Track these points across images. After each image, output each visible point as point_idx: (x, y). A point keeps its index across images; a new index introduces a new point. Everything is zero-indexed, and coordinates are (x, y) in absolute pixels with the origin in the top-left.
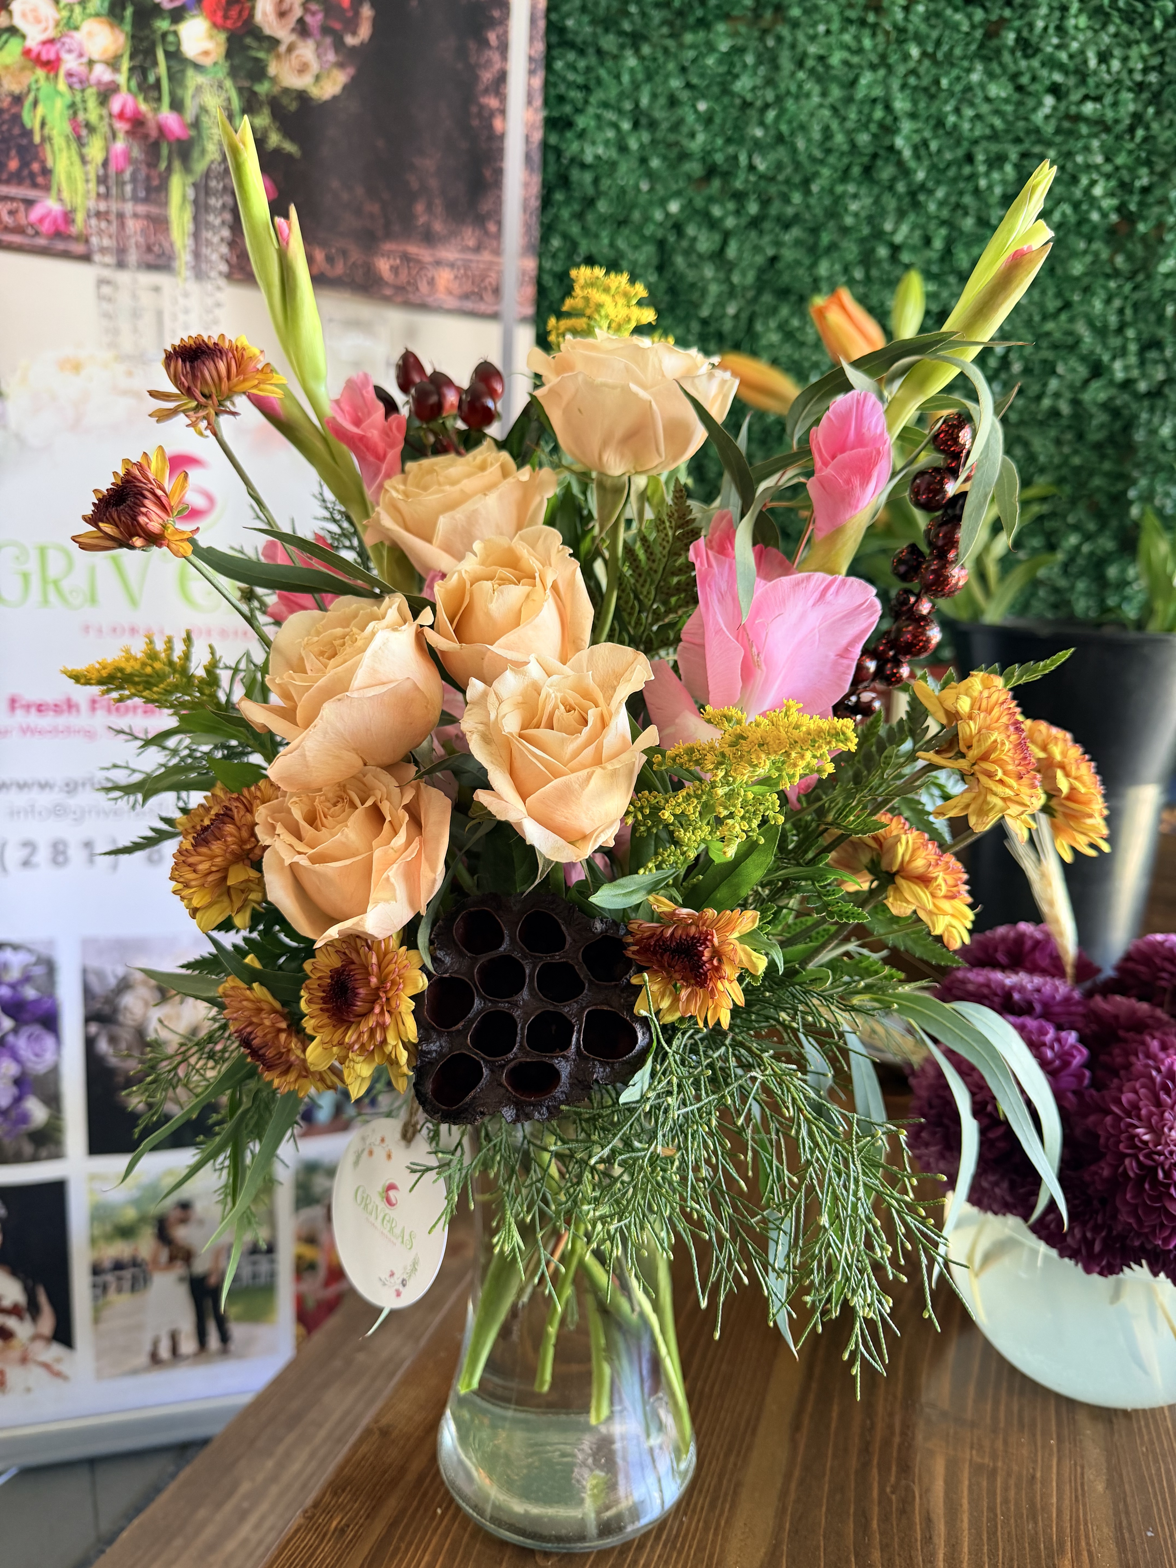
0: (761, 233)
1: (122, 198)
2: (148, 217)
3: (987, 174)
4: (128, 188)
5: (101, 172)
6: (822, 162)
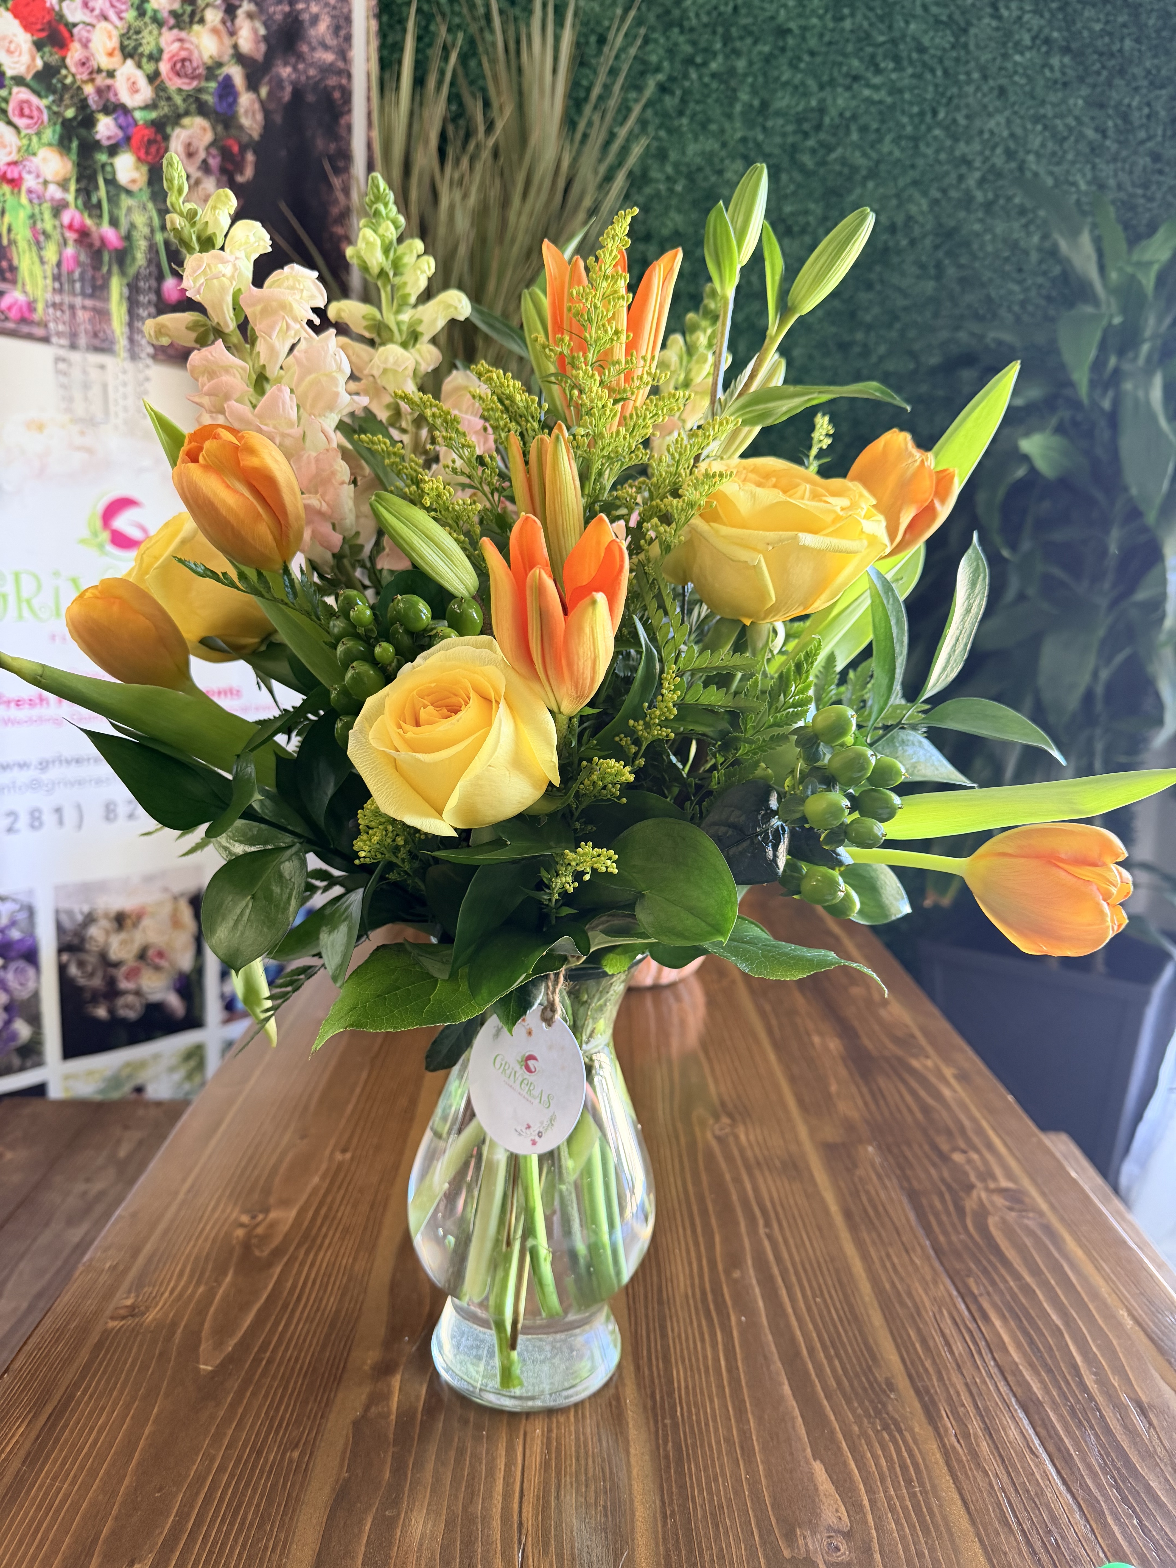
1: (73, 293)
2: (94, 309)
4: (78, 286)
5: (56, 271)
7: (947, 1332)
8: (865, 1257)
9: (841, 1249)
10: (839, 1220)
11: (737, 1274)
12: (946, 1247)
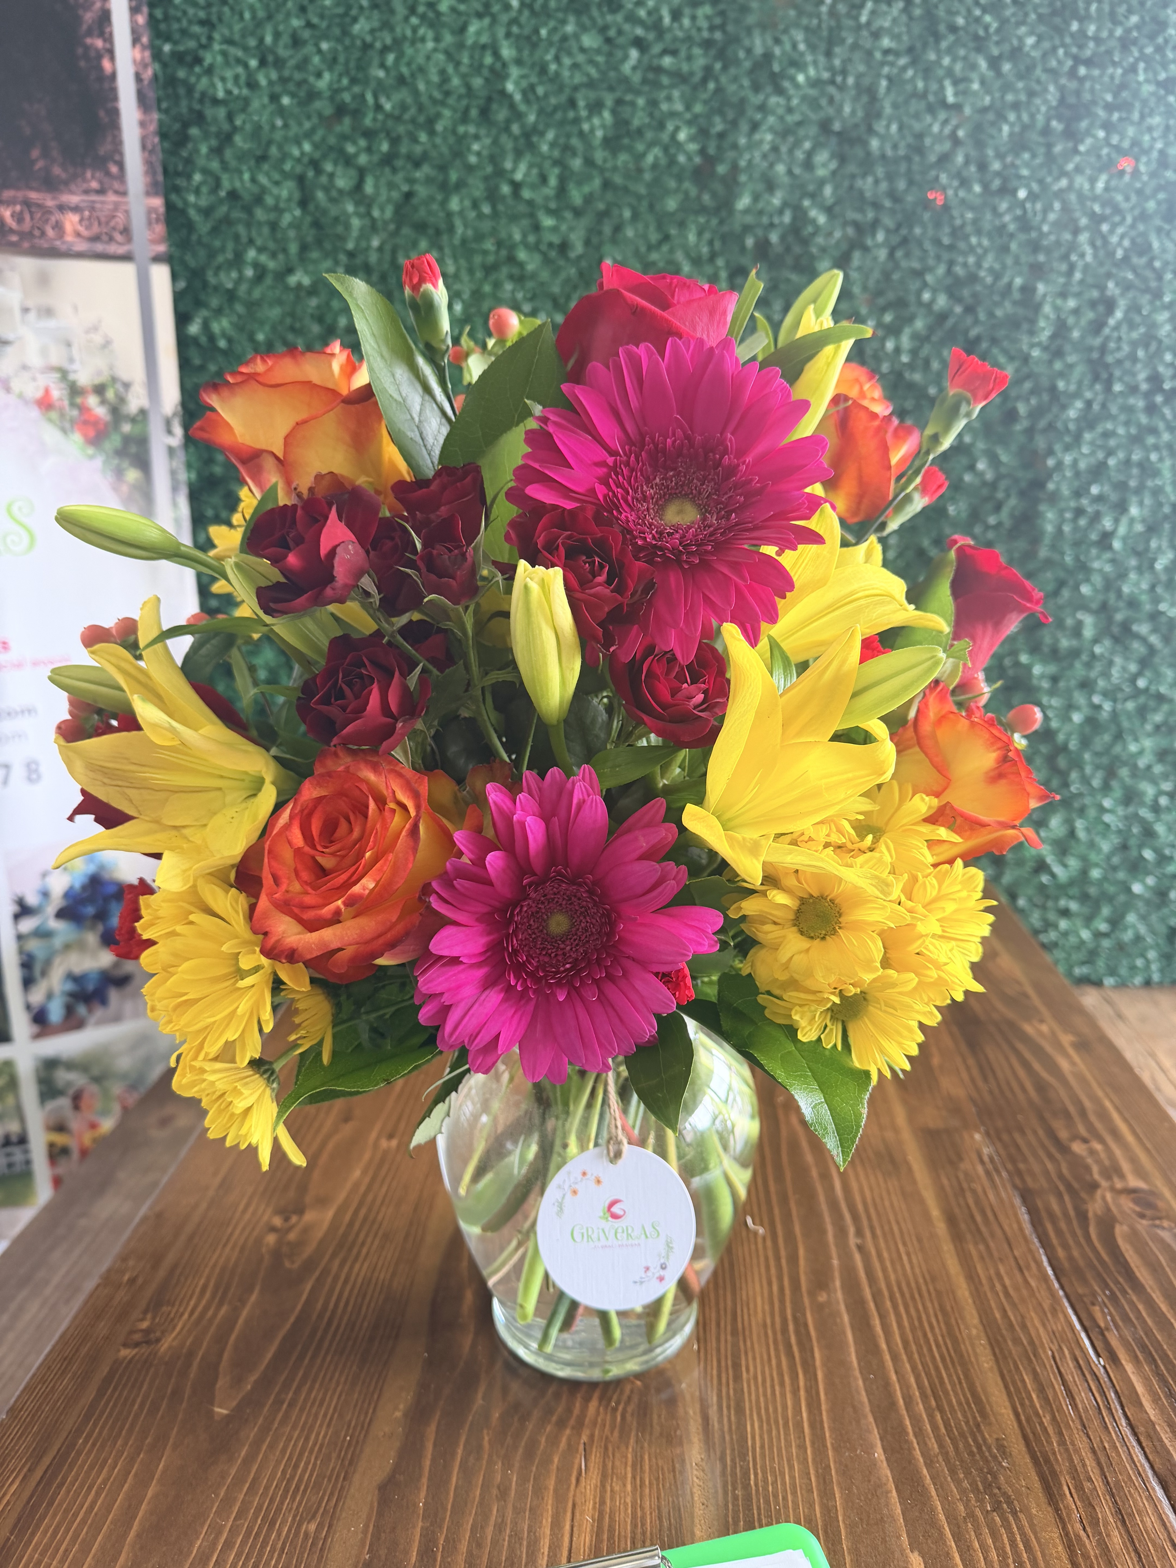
0: (394, 170)
3: (589, 118)
6: (443, 103)
7: (1069, 1378)
8: (971, 1277)
9: (944, 1265)
10: (941, 1228)
11: (822, 1298)
12: (1066, 1265)
